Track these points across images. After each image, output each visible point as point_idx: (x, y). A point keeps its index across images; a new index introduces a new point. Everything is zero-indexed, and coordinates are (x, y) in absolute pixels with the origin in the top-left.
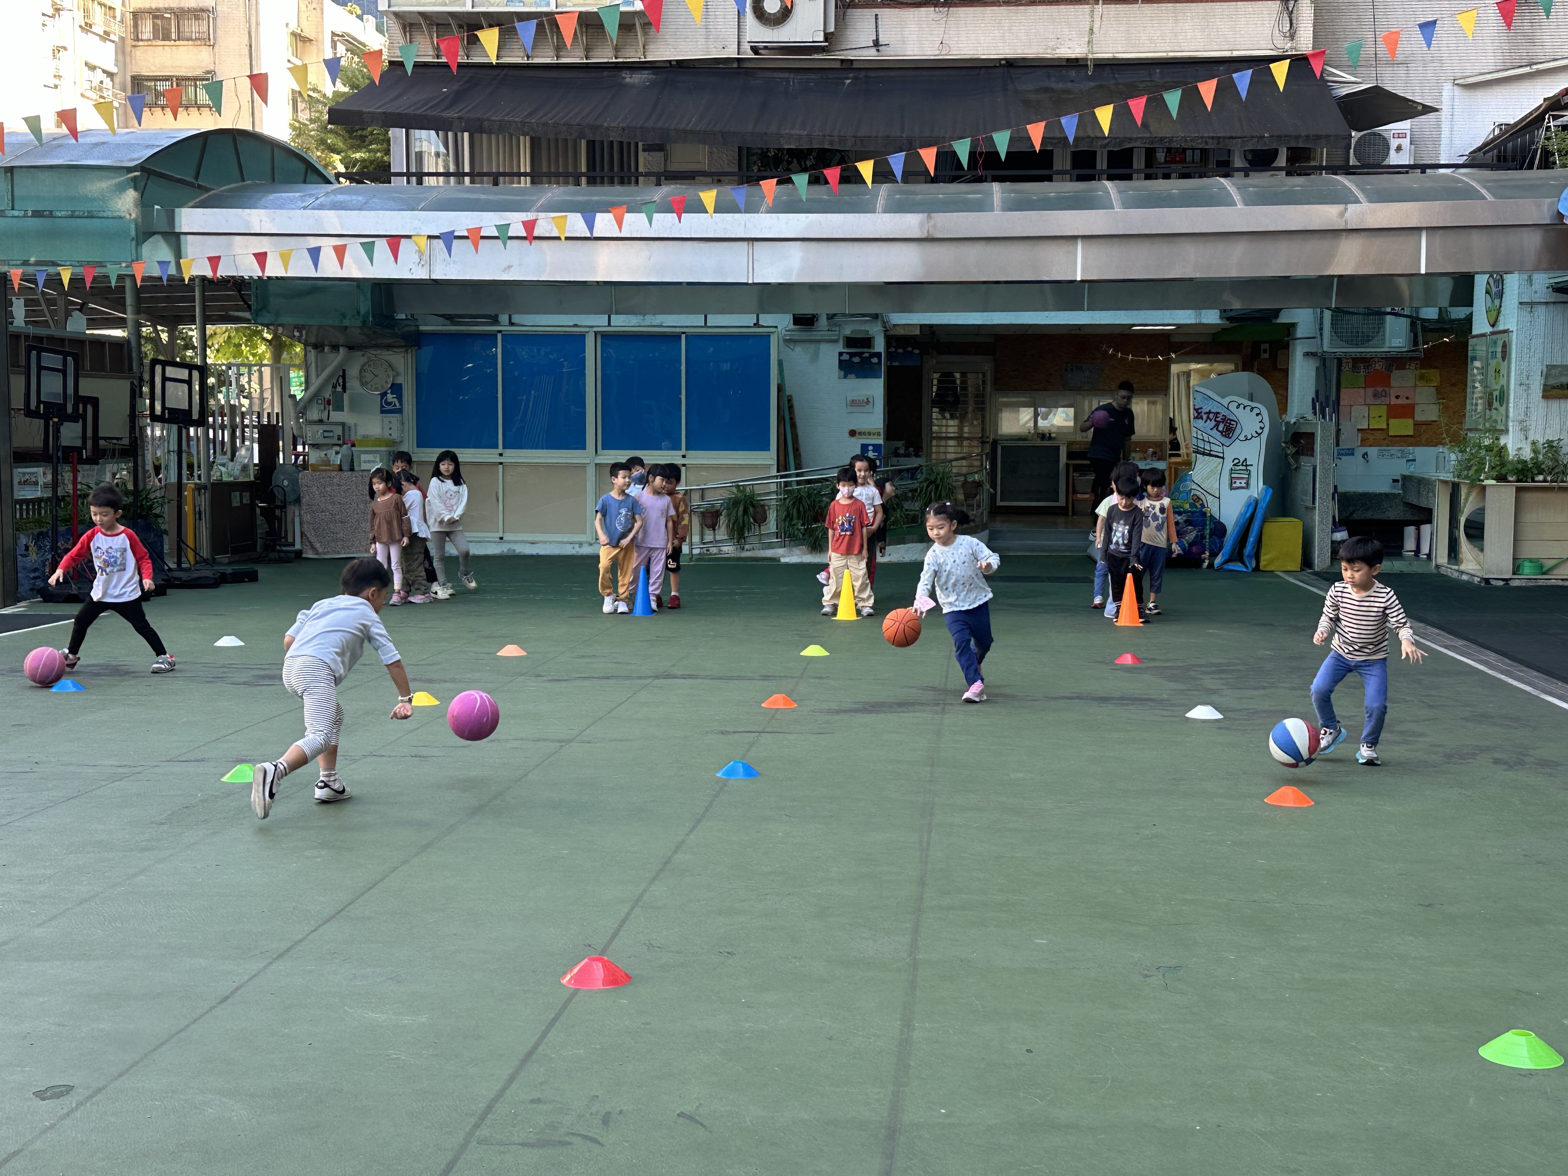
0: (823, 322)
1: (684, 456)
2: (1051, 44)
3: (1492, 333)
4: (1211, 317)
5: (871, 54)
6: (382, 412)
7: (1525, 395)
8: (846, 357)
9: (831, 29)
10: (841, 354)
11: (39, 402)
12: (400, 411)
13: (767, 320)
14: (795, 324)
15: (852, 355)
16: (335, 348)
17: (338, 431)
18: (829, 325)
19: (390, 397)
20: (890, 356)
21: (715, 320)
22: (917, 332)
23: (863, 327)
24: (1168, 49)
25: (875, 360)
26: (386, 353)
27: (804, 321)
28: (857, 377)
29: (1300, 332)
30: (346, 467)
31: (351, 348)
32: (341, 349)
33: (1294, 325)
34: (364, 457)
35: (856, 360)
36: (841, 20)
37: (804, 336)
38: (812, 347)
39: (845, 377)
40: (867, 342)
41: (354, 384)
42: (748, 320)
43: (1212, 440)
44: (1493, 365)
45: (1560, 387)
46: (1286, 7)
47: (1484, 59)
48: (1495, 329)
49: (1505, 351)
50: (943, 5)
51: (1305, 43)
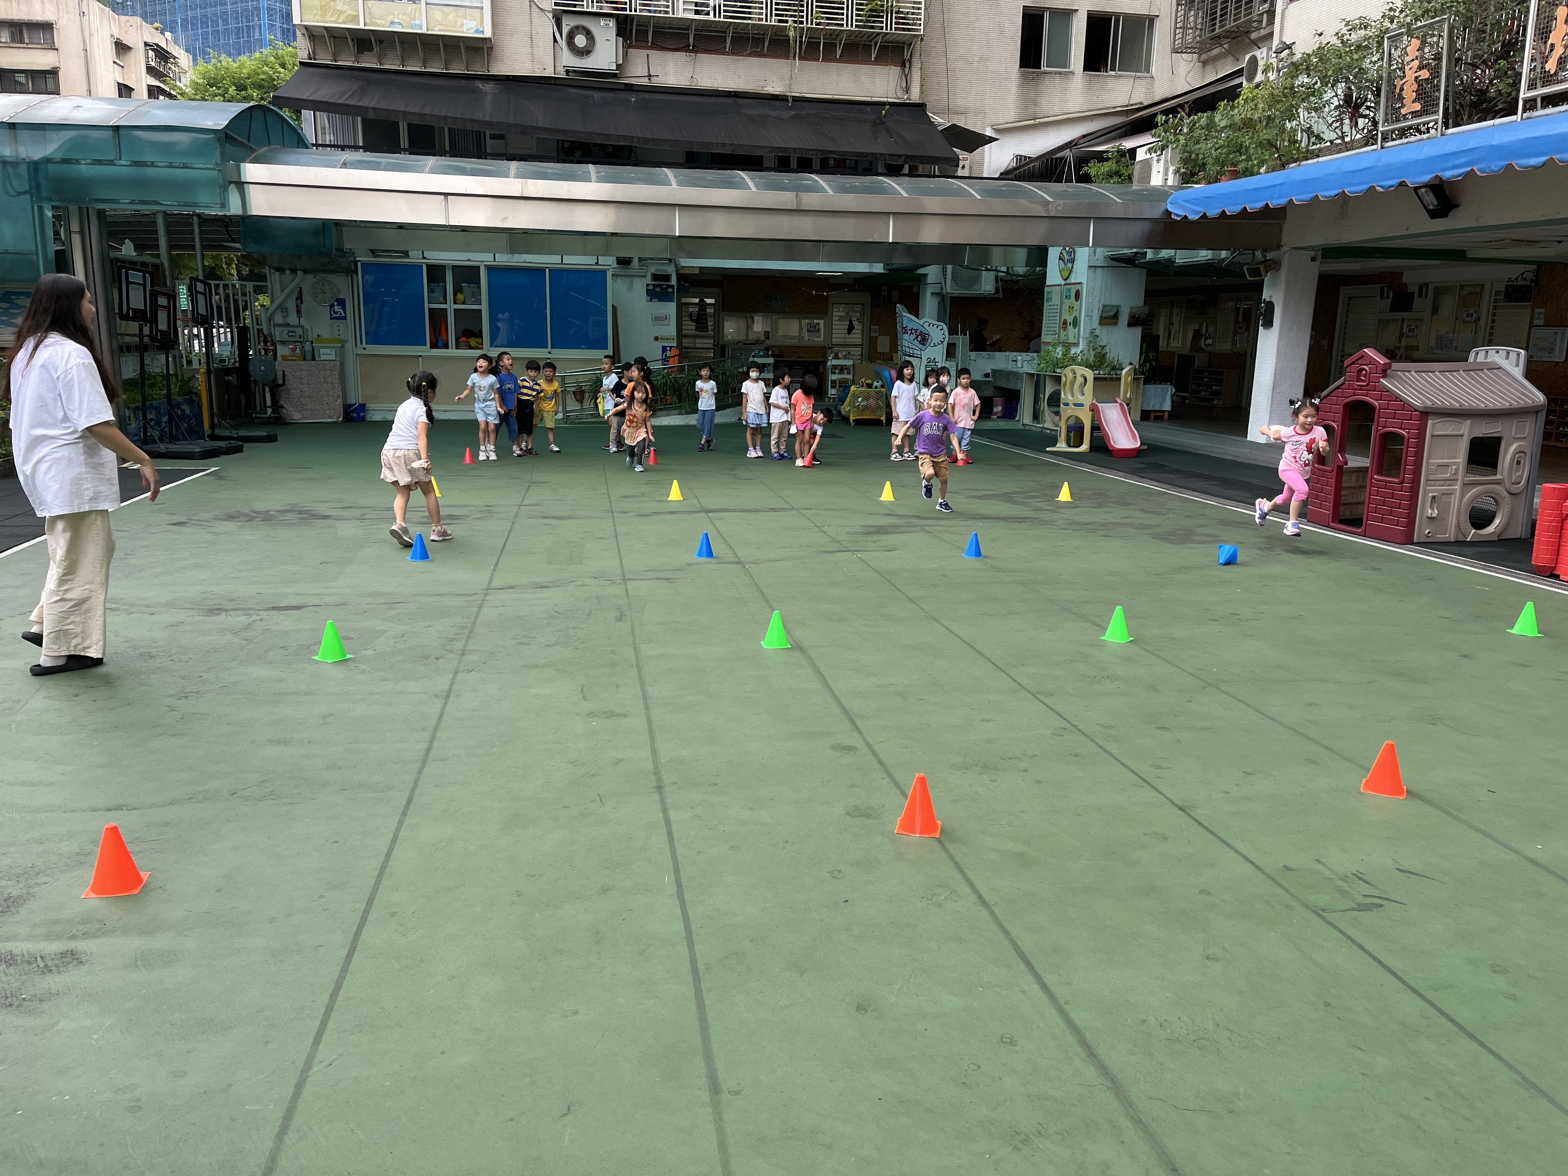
0: (635, 262)
1: (549, 353)
2: (761, 84)
3: (1065, 284)
4: (878, 268)
5: (645, 81)
6: (332, 319)
7: (1089, 323)
8: (651, 287)
9: (620, 62)
10: (648, 285)
11: (129, 308)
12: (345, 318)
13: (603, 260)
14: (618, 263)
15: (655, 286)
16: (294, 271)
17: (299, 331)
18: (640, 265)
19: (337, 308)
20: (678, 288)
21: (568, 259)
22: (697, 272)
23: (661, 268)
24: (834, 93)
25: (670, 290)
26: (331, 276)
27: (624, 262)
28: (658, 301)
29: (930, 279)
30: (309, 357)
31: (305, 271)
32: (299, 273)
33: (925, 275)
34: (322, 351)
35: (658, 289)
36: (625, 55)
37: (623, 272)
38: (628, 280)
39: (651, 301)
40: (667, 278)
41: (306, 297)
42: (591, 260)
43: (914, 347)
44: (1067, 303)
45: (1109, 318)
46: (904, 71)
47: (1009, 114)
48: (1068, 281)
49: (1078, 295)
50: (692, 51)
51: (915, 96)
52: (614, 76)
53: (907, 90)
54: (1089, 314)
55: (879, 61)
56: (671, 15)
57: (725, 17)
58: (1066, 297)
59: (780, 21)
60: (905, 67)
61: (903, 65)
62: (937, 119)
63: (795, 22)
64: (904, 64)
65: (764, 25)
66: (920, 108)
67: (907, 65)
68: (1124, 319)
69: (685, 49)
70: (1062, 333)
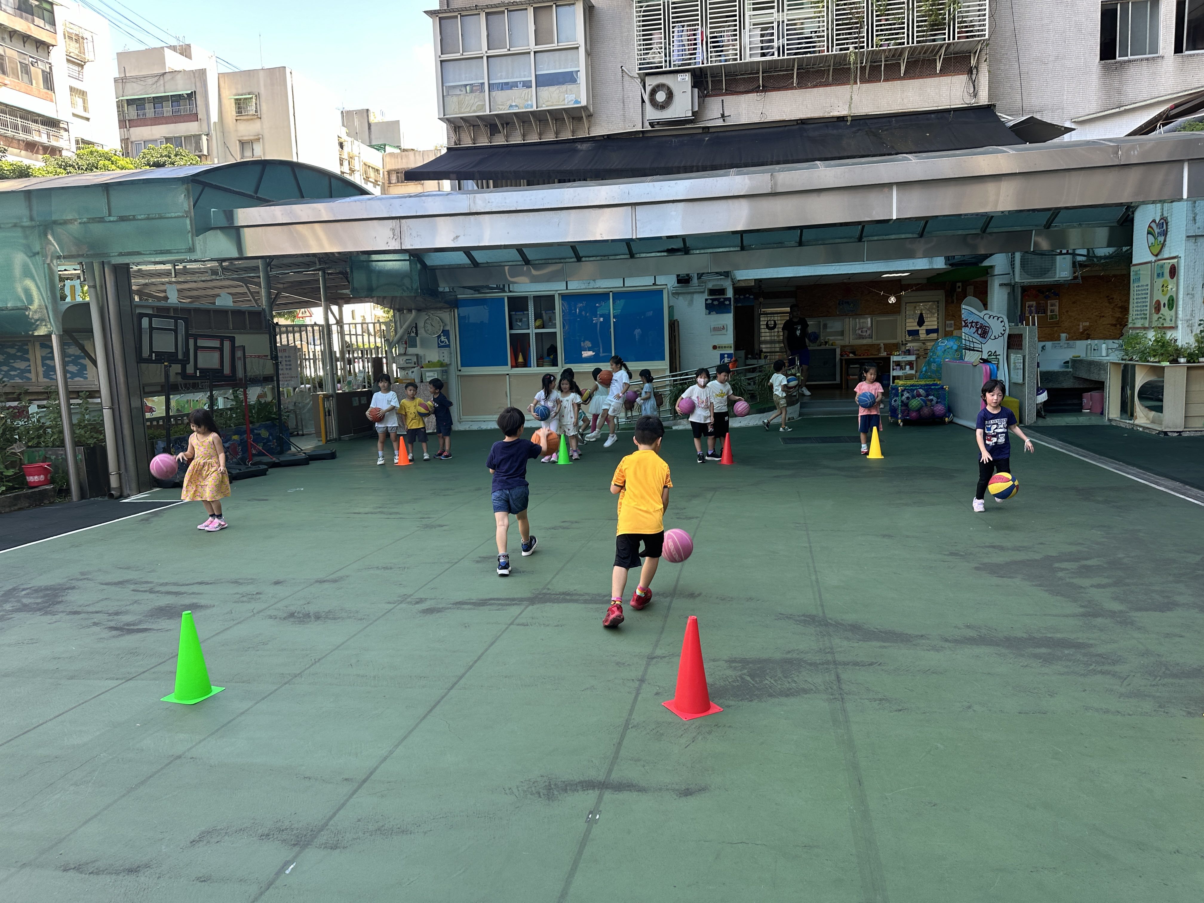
0: (695, 281)
2: (827, 110)
3: (1155, 261)
4: (939, 263)
5: (720, 122)
6: (439, 347)
7: (1190, 302)
8: (709, 302)
9: (696, 109)
10: (706, 300)
12: (448, 346)
14: (678, 283)
15: (713, 300)
16: (410, 311)
17: (414, 359)
18: (699, 283)
19: (443, 338)
20: (736, 300)
21: (629, 282)
22: (753, 284)
23: (719, 283)
25: (727, 303)
26: (439, 312)
27: (684, 280)
28: (717, 313)
29: (997, 271)
31: (419, 310)
32: (413, 311)
33: (992, 267)
35: (716, 303)
36: (701, 103)
37: (684, 290)
38: (689, 297)
39: (709, 313)
41: (421, 331)
42: (650, 280)
43: (974, 340)
44: (1159, 282)
46: (971, 78)
47: (1091, 105)
48: (1159, 257)
49: (1173, 272)
50: (762, 91)
51: (983, 99)
52: (691, 121)
53: (975, 95)
54: (1190, 292)
55: (944, 72)
56: (739, 61)
57: (788, 54)
58: (1158, 275)
59: (841, 50)
60: (972, 73)
61: (970, 72)
62: (1007, 118)
63: (856, 48)
65: (827, 56)
66: (989, 109)
67: (974, 72)
69: (756, 90)
70: (1155, 317)
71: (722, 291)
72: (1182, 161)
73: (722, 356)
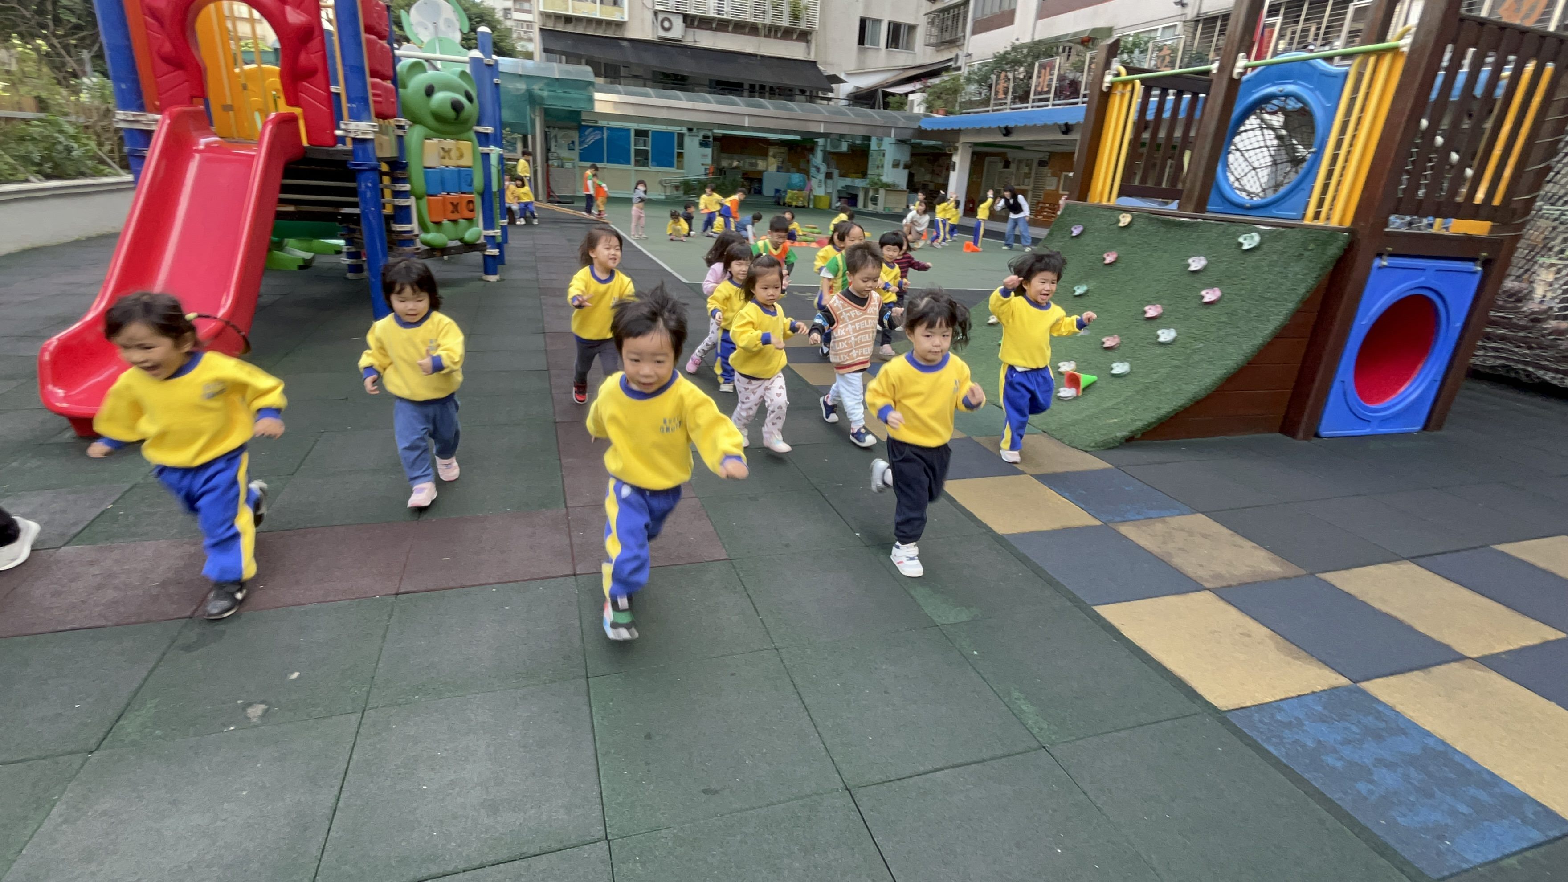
0: (696, 131)
3: (877, 150)
5: (693, 44)
6: (569, 149)
8: (701, 141)
9: (683, 35)
12: (575, 150)
13: (683, 130)
14: (687, 130)
16: (554, 128)
17: (556, 155)
18: (698, 133)
19: (570, 145)
22: (720, 135)
23: (707, 134)
25: (710, 143)
27: (690, 130)
28: (705, 148)
29: (820, 147)
30: (560, 166)
33: (817, 145)
34: (566, 164)
35: (704, 142)
36: (685, 32)
37: (690, 135)
38: (692, 138)
39: (701, 147)
42: (679, 130)
44: (878, 158)
45: (896, 165)
47: (852, 67)
49: (884, 155)
50: (715, 32)
51: (812, 58)
52: (680, 41)
53: (809, 54)
54: (889, 163)
55: (797, 39)
56: (706, 15)
57: (730, 16)
58: (879, 155)
59: (754, 20)
60: (808, 44)
62: (821, 68)
63: (762, 21)
64: (808, 42)
65: (747, 21)
66: (814, 63)
68: (902, 166)
69: (711, 29)
70: (877, 171)
71: (708, 137)
72: (892, 127)
73: (706, 169)
